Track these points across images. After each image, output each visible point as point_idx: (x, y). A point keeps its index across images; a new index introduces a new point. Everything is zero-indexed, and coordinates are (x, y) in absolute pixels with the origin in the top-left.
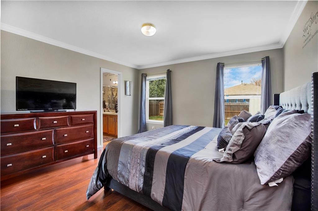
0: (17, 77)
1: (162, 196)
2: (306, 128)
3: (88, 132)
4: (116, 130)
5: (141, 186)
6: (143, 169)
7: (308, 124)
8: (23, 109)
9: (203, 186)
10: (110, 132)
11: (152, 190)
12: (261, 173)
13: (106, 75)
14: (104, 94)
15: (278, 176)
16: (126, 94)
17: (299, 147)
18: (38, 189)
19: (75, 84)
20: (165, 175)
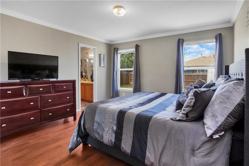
0: (8, 52)
1: (130, 148)
2: (241, 92)
3: (68, 97)
4: (92, 96)
5: (113, 140)
6: (115, 127)
7: (242, 88)
8: (14, 78)
9: (162, 140)
10: (87, 98)
11: (122, 143)
12: (208, 128)
13: (83, 49)
14: (81, 65)
15: (220, 130)
16: (100, 65)
17: (235, 107)
18: (27, 145)
19: (57, 57)
20: (133, 131)
